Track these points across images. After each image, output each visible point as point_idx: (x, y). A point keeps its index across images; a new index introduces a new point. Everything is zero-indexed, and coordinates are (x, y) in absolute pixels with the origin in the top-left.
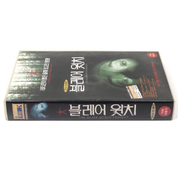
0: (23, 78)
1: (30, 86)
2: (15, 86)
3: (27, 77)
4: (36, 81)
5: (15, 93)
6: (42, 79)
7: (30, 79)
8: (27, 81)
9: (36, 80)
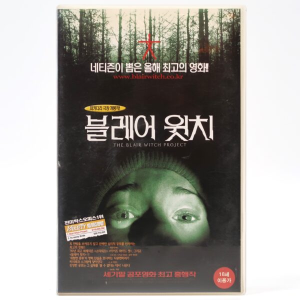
0: (132, 28)
1: (105, 45)
2: (103, 18)
3: (135, 35)
4: (120, 52)
5: (81, 21)
6: (129, 64)
7: (128, 42)
8: (120, 37)
9: (126, 53)
